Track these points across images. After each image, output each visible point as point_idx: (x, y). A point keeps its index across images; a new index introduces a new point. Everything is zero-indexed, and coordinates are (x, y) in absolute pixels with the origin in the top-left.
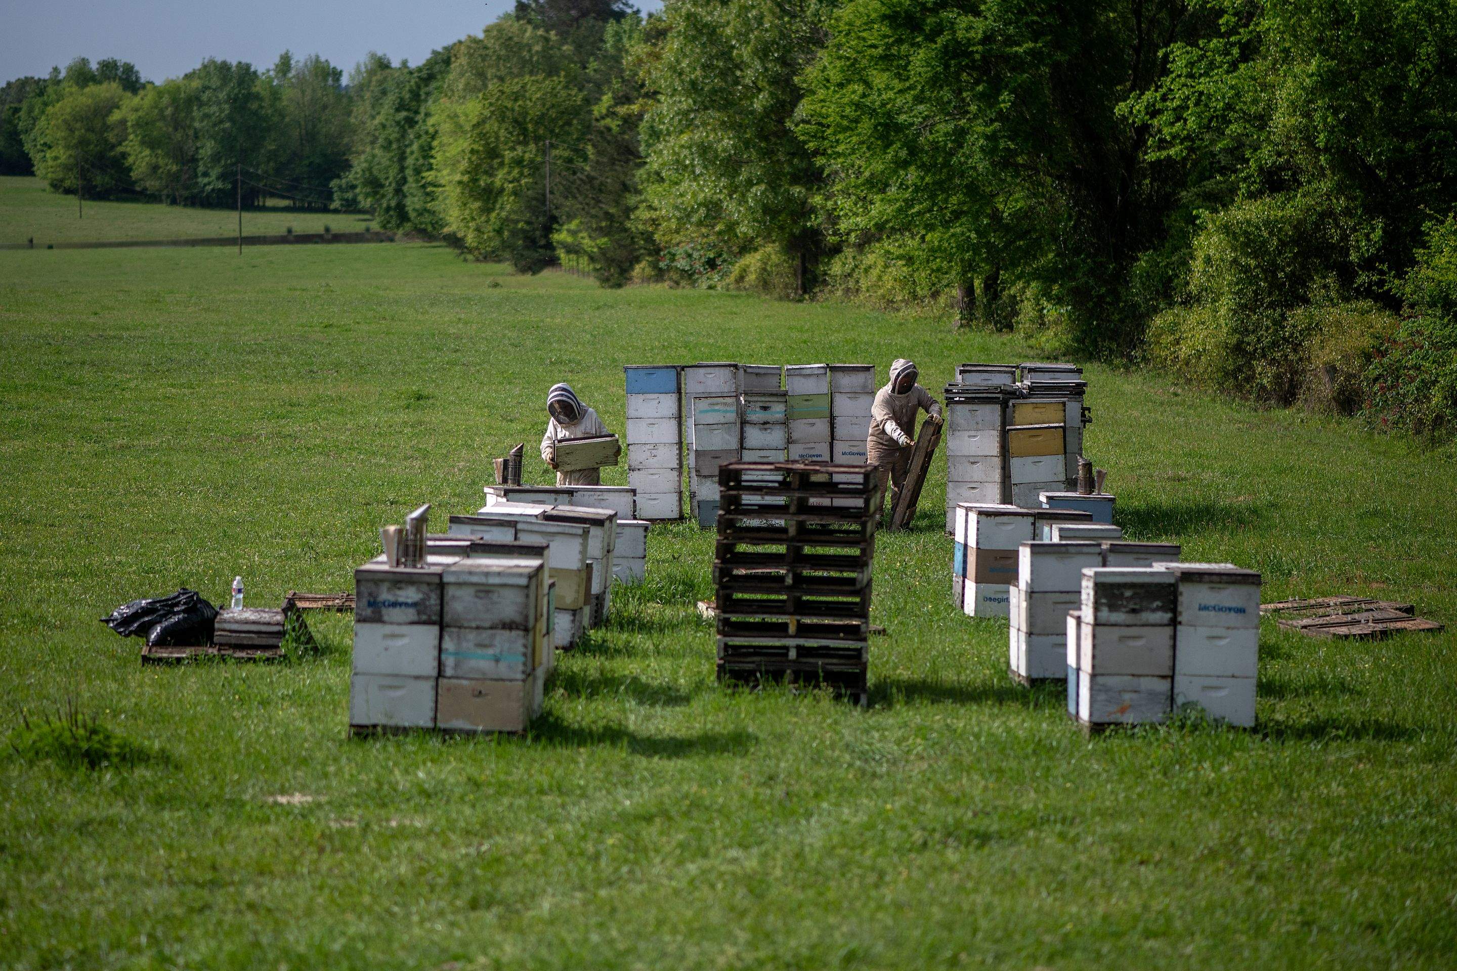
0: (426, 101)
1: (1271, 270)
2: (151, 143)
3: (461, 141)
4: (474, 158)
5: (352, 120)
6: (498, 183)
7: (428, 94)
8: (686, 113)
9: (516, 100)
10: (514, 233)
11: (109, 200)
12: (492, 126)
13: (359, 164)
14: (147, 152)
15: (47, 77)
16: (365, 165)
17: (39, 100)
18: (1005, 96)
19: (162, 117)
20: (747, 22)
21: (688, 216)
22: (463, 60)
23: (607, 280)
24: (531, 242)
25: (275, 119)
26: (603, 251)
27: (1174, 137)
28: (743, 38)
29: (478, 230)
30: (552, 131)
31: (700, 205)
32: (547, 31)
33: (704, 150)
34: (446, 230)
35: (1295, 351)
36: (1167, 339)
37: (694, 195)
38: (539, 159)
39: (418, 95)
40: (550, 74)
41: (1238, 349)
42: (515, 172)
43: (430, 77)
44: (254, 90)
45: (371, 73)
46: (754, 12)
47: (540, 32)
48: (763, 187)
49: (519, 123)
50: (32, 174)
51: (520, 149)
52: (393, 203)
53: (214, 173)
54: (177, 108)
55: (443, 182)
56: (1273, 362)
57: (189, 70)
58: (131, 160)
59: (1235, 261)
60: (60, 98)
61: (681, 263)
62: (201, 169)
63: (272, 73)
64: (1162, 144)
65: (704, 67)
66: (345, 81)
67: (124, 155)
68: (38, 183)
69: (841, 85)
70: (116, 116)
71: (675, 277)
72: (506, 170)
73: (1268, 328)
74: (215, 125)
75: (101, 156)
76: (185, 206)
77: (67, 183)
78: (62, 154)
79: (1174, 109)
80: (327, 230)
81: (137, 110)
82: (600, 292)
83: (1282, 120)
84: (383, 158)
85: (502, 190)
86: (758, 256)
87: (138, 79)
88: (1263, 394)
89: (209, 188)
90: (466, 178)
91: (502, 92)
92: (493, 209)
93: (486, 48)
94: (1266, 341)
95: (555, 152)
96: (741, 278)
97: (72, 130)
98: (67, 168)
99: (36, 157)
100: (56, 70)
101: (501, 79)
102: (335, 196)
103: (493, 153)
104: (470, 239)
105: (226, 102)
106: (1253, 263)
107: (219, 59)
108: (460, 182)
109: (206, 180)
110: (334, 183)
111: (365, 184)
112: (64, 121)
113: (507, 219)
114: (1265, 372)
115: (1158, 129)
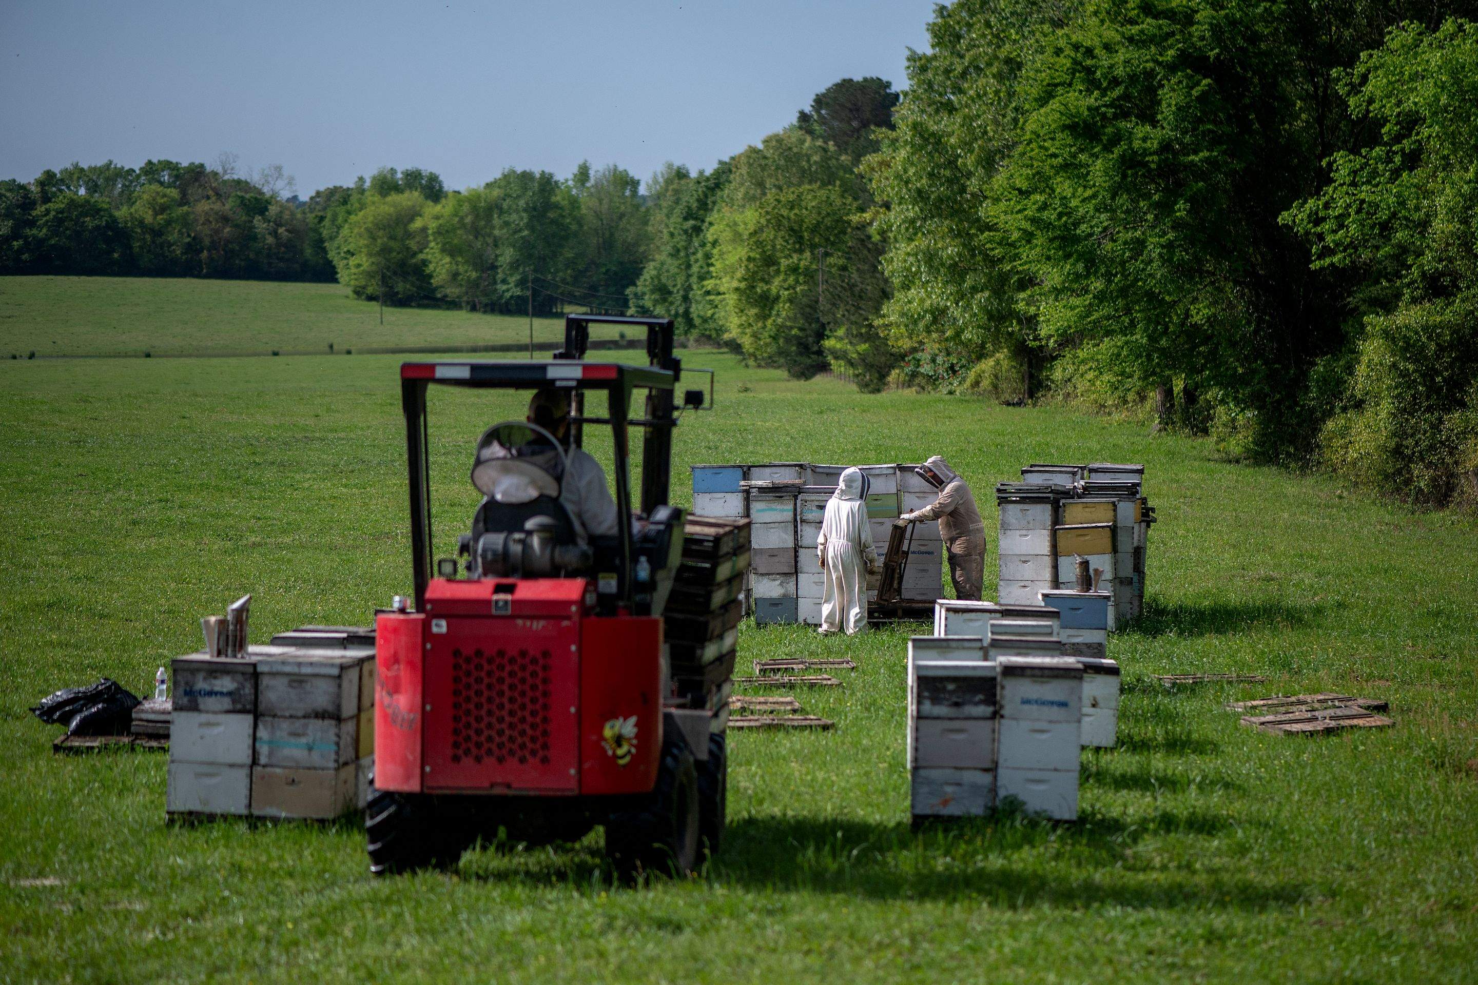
0: (712, 210)
1: (1429, 375)
2: (451, 251)
3: (740, 249)
4: (751, 266)
5: (650, 228)
6: (774, 291)
7: (714, 203)
8: (912, 221)
9: (792, 208)
10: (788, 340)
11: (411, 307)
12: (768, 234)
13: (649, 272)
14: (447, 259)
15: (352, 185)
16: (654, 273)
17: (343, 208)
18: (1181, 204)
19: (463, 226)
20: (971, 130)
21: (915, 322)
22: (744, 170)
23: (867, 385)
24: (804, 348)
25: (574, 227)
26: (863, 358)
27: (1337, 245)
28: (967, 145)
29: (755, 335)
30: (827, 240)
31: (926, 312)
32: (826, 142)
33: (930, 257)
34: (726, 336)
35: (1451, 454)
36: (1337, 442)
37: (922, 301)
38: (814, 267)
39: (706, 204)
40: (824, 184)
41: (1397, 452)
42: (791, 280)
43: (718, 186)
44: (554, 199)
45: (668, 182)
47: (819, 143)
48: (987, 294)
49: (795, 233)
50: (335, 281)
51: (795, 257)
52: (681, 310)
53: (513, 280)
54: (477, 216)
55: (722, 289)
56: (1429, 466)
57: (490, 179)
58: (431, 267)
59: (1394, 365)
60: (362, 207)
61: (926, 369)
62: (500, 276)
63: (571, 183)
64: (1327, 252)
65: (931, 175)
66: (642, 190)
67: (425, 263)
68: (341, 290)
70: (418, 224)
71: (923, 382)
72: (782, 277)
73: (1425, 432)
74: (515, 232)
75: (403, 264)
76: (485, 312)
77: (370, 290)
78: (364, 261)
79: (1336, 217)
80: (622, 336)
81: (437, 218)
82: (858, 397)
83: (1441, 226)
84: (672, 266)
85: (778, 297)
86: (991, 362)
87: (441, 187)
88: (1421, 498)
89: (508, 295)
90: (743, 285)
91: (779, 201)
92: (769, 316)
93: (765, 158)
94: (1424, 444)
95: (831, 260)
96: (976, 384)
97: (374, 238)
98: (370, 275)
99: (340, 265)
100: (361, 179)
101: (780, 188)
102: (631, 303)
103: (769, 261)
104: (747, 345)
105: (525, 210)
106: (1411, 367)
107: (519, 170)
108: (737, 289)
109: (505, 287)
110: (629, 291)
111: (653, 292)
112: (367, 229)
113: (782, 326)
114: (1422, 476)
115: (1321, 237)
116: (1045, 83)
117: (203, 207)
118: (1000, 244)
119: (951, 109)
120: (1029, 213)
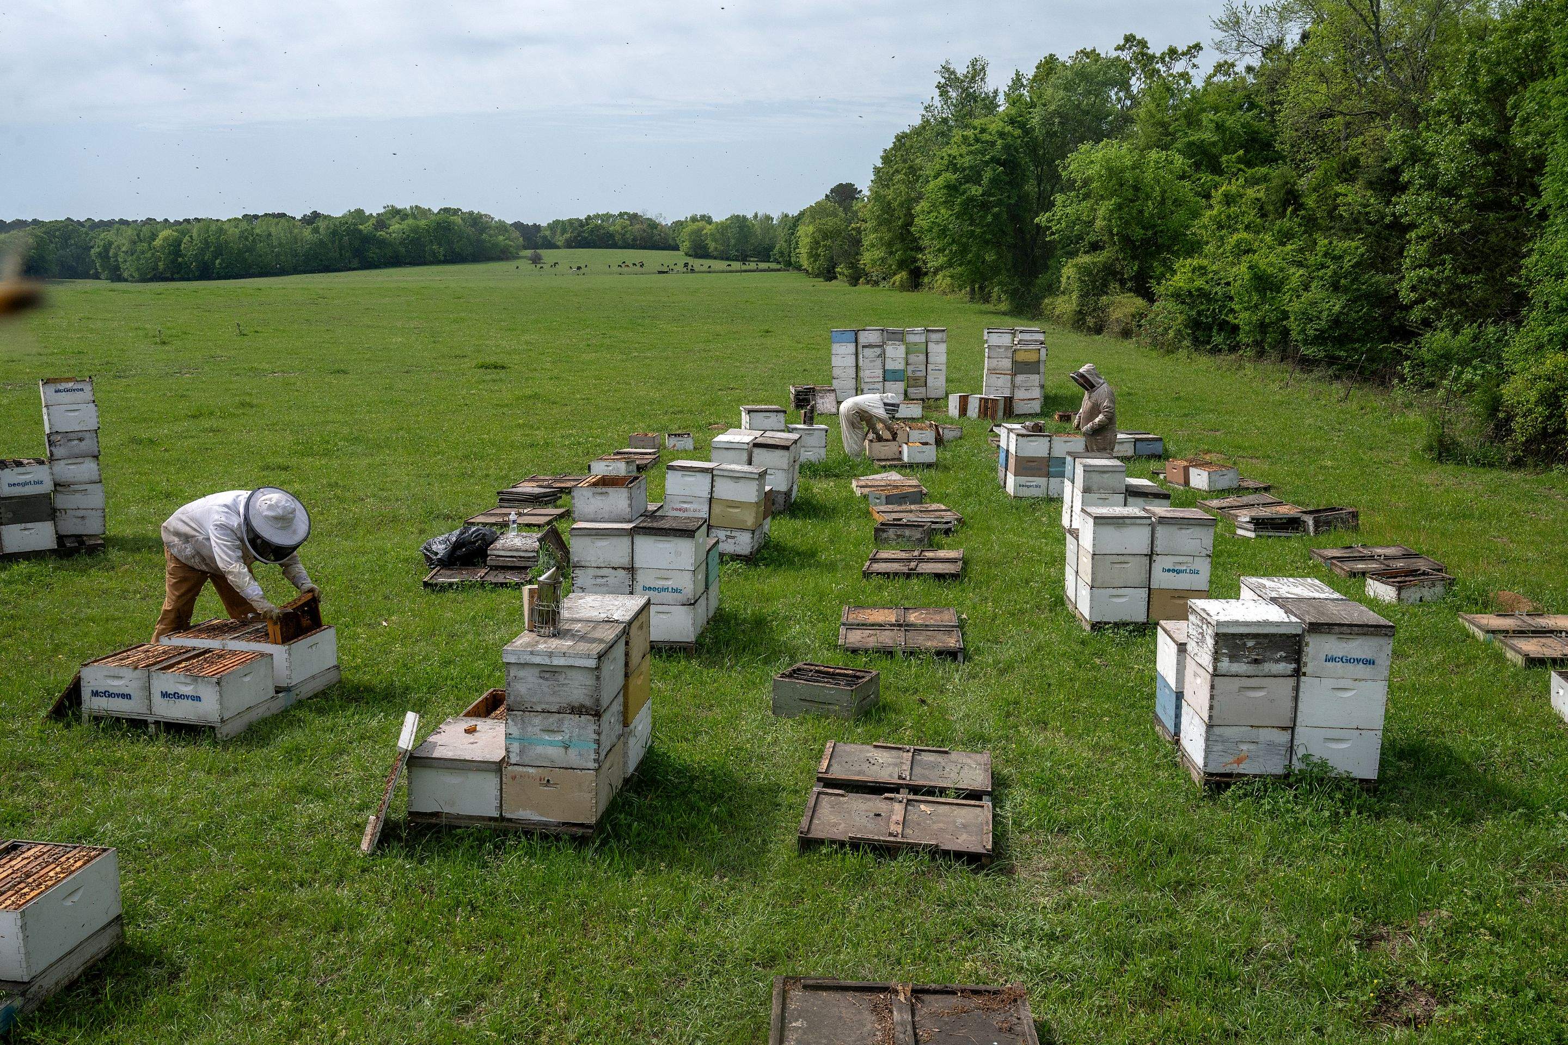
0: (798, 227)
1: (1094, 282)
2: (716, 241)
3: (807, 239)
4: (811, 245)
5: (777, 234)
6: (819, 253)
7: (798, 224)
8: (875, 227)
9: (824, 226)
10: (824, 269)
11: (702, 258)
12: (817, 234)
14: (714, 243)
15: (683, 220)
16: (779, 247)
17: (681, 227)
18: (989, 217)
19: (718, 232)
20: (896, 194)
22: (809, 214)
24: (829, 272)
25: (753, 233)
26: (850, 275)
27: (1057, 231)
28: (895, 199)
29: (812, 268)
30: (836, 236)
31: (880, 259)
32: (834, 204)
33: (881, 239)
34: (803, 268)
35: (1103, 313)
36: (1050, 308)
37: (878, 255)
38: (832, 245)
39: (796, 225)
40: (835, 217)
41: (1080, 312)
42: (824, 249)
43: (799, 219)
44: (747, 224)
45: (783, 218)
47: (832, 204)
48: (901, 252)
49: (825, 233)
50: (679, 250)
51: (825, 242)
52: (787, 260)
53: (734, 250)
54: (723, 229)
55: (802, 252)
56: (1094, 317)
57: (727, 217)
58: (709, 246)
59: (1079, 278)
60: (687, 227)
61: (874, 278)
62: (730, 249)
63: (752, 218)
64: (1053, 234)
65: (881, 211)
66: (774, 221)
67: (707, 245)
68: (681, 253)
69: (929, 213)
70: (705, 232)
71: (872, 283)
72: (821, 248)
73: (1092, 304)
74: (735, 235)
75: (700, 245)
76: (725, 260)
77: (689, 253)
78: (688, 244)
79: (1057, 220)
81: (710, 230)
82: (849, 288)
83: (1099, 223)
84: (785, 245)
85: (820, 255)
86: (899, 276)
87: (711, 220)
88: (1089, 330)
89: (732, 255)
90: (808, 251)
91: (820, 223)
92: (817, 261)
93: (815, 210)
94: (1091, 309)
95: (836, 243)
96: (894, 284)
97: (691, 237)
98: (690, 248)
99: (680, 245)
100: (687, 218)
101: (820, 219)
102: (771, 257)
103: (817, 243)
104: (810, 270)
105: (738, 227)
106: (1086, 279)
107: (736, 214)
109: (732, 252)
110: (771, 253)
111: (779, 253)
112: (688, 234)
113: (821, 264)
114: (1090, 321)
115: (1050, 228)
116: (938, 170)
117: (637, 226)
118: (919, 232)
119: (888, 187)
120: (932, 218)
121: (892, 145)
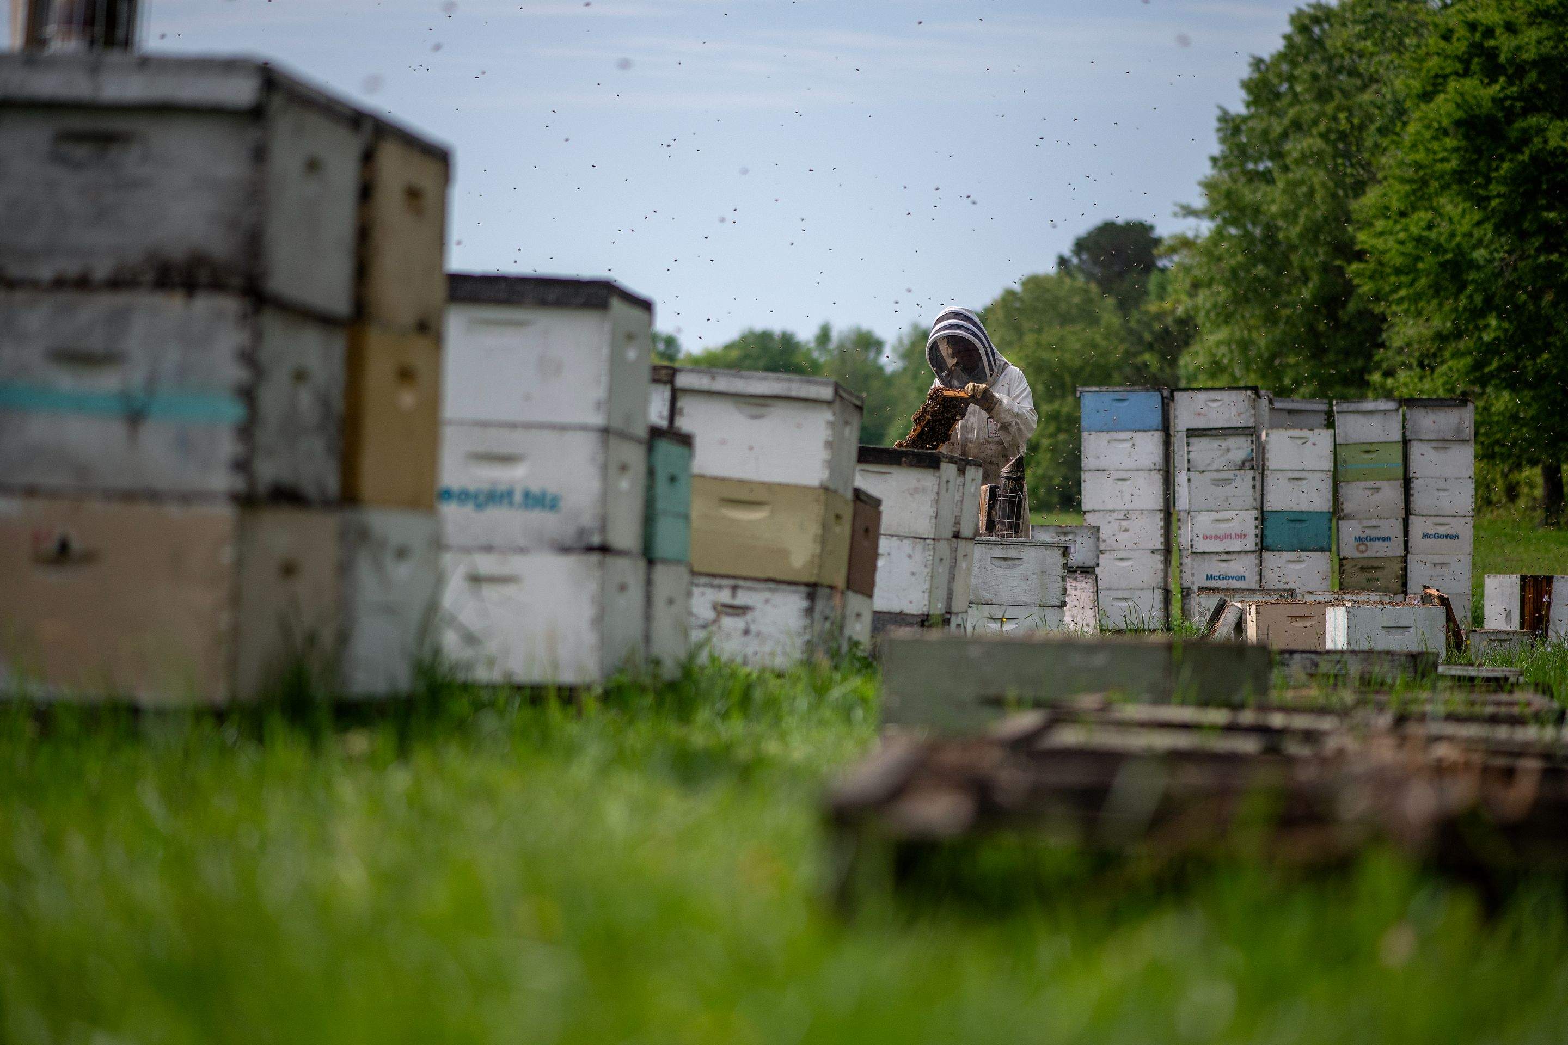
8: (1225, 306)
9: (1053, 350)
10: (1050, 490)
20: (1295, 199)
28: (1290, 216)
32: (1088, 284)
33: (1245, 345)
40: (1089, 325)
42: (1052, 428)
44: (794, 361)
45: (914, 344)
46: (1304, 189)
47: (1080, 284)
57: (728, 341)
63: (812, 345)
66: (887, 352)
69: (1403, 214)
85: (1038, 446)
87: (678, 349)
91: (1038, 344)
93: (1023, 302)
101: (1039, 332)
107: (758, 330)
113: (1044, 477)
116: (1432, 73)
118: (1372, 277)
119: (1267, 178)
120: (1414, 230)
121: (1279, 45)
